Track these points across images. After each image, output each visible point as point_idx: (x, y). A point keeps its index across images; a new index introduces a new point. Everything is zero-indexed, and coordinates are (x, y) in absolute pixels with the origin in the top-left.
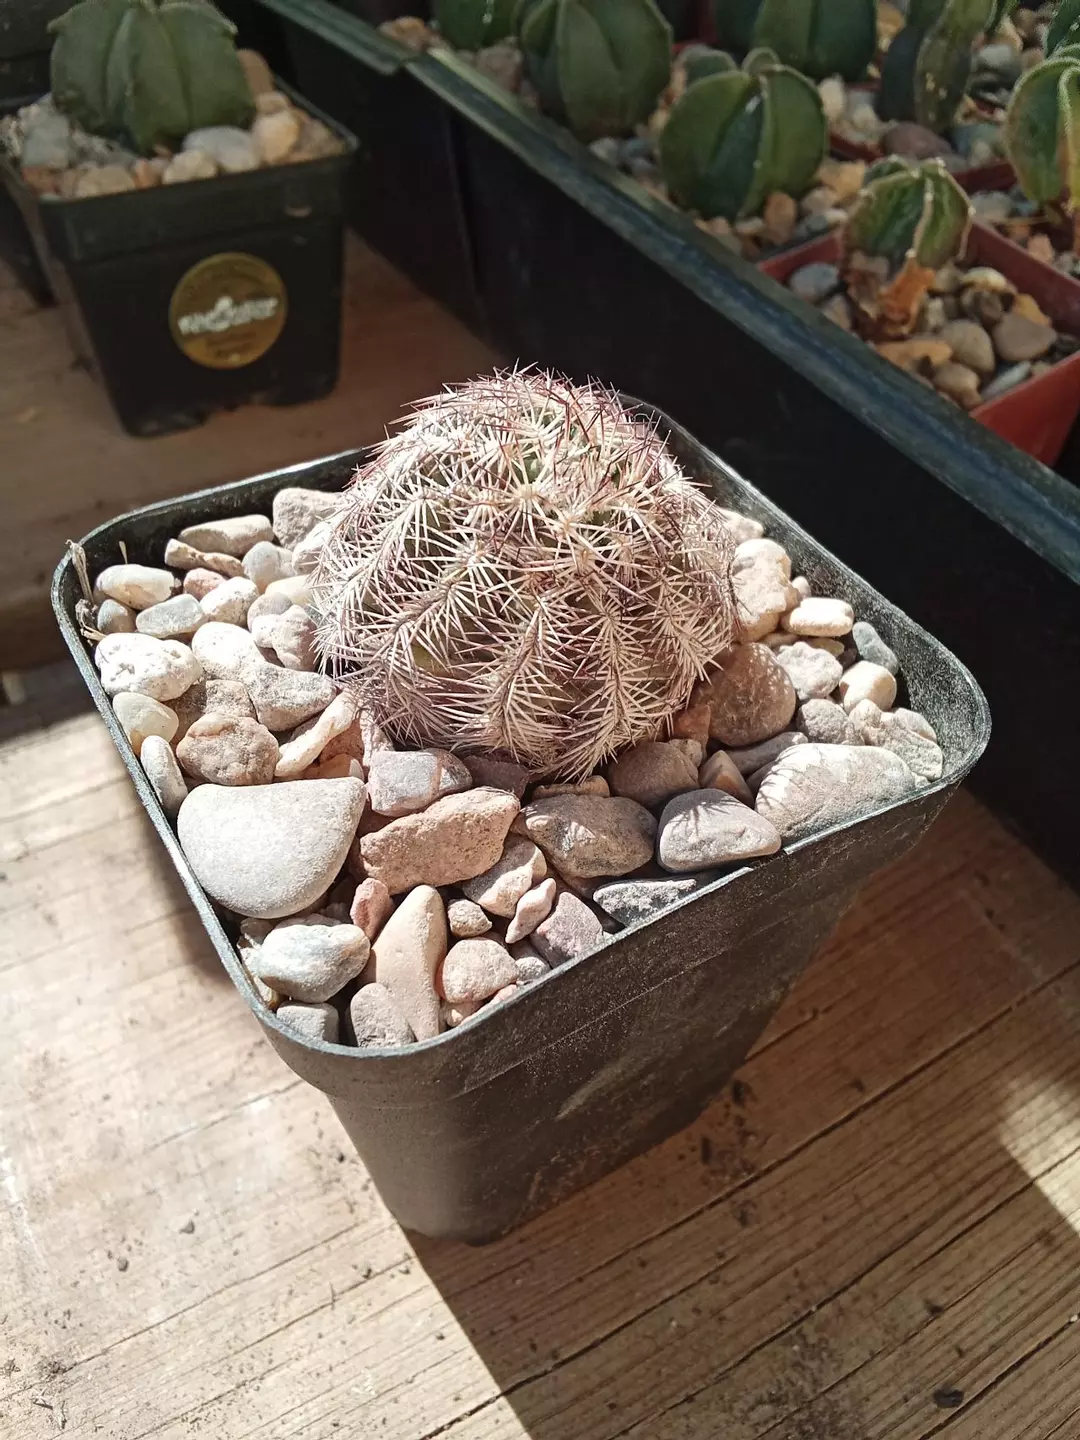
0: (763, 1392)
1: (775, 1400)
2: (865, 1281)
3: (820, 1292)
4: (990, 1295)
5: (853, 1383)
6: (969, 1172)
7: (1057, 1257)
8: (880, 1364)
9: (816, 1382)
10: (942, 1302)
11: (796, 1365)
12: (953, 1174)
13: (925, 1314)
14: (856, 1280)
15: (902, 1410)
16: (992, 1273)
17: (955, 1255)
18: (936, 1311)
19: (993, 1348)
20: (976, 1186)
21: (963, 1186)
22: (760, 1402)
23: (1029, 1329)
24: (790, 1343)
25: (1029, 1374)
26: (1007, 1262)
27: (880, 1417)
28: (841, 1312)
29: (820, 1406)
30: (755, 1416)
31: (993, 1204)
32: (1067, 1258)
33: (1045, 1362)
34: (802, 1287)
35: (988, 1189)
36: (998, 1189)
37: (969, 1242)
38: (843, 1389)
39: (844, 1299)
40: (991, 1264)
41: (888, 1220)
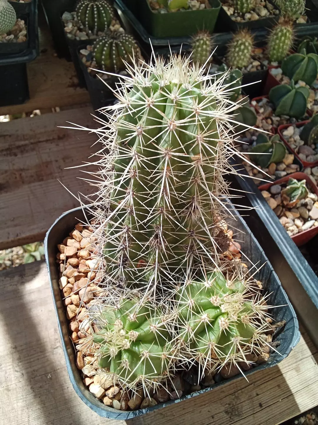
0: (227, 403)
1: (229, 404)
2: (247, 388)
3: (239, 388)
4: (267, 394)
5: (242, 404)
6: (268, 372)
7: (280, 389)
8: (247, 402)
9: (236, 403)
10: (259, 393)
11: (233, 399)
12: (265, 372)
13: (256, 395)
14: (246, 387)
15: (249, 410)
16: (269, 390)
17: (263, 386)
18: (258, 395)
19: (266, 402)
20: (269, 375)
21: (266, 375)
22: (227, 404)
23: (272, 401)
24: (233, 395)
25: (270, 408)
26: (271, 389)
27: (245, 410)
28: (242, 392)
29: (236, 407)
30: (225, 406)
31: (271, 379)
32: (281, 390)
33: (273, 406)
34: (237, 387)
35: (271, 376)
36: (273, 376)
37: (265, 384)
38: (240, 404)
39: (243, 390)
40: (269, 389)
41: (253, 378)
